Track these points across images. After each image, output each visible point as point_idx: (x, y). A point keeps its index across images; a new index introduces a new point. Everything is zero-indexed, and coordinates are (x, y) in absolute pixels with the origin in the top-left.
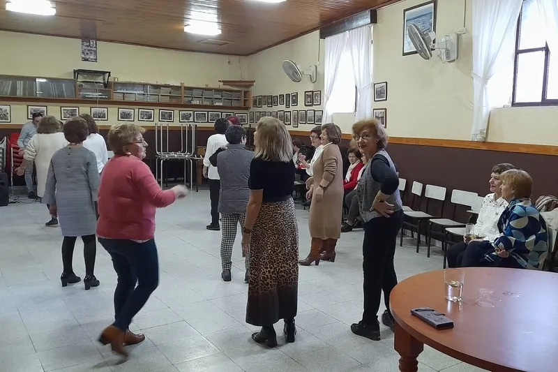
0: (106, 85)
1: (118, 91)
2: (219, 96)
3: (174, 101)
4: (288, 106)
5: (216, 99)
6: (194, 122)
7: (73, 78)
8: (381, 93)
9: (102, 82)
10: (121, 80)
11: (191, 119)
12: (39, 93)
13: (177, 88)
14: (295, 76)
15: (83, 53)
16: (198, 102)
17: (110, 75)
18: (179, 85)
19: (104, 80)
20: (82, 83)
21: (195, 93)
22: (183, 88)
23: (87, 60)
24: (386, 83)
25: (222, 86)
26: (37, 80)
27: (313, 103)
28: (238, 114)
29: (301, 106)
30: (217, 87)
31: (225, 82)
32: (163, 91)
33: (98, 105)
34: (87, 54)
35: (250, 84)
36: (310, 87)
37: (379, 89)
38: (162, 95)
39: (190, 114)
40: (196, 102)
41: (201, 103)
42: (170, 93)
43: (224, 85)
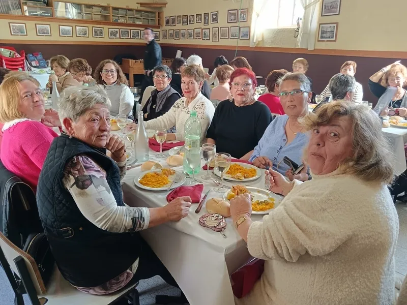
0: (47, 3)
2: (139, 16)
5: (136, 18)
6: (120, 38)
8: (332, 8)
11: (118, 36)
13: (106, 8)
16: (123, 20)
18: (107, 5)
21: (120, 13)
22: (111, 8)
25: (140, 8)
27: (238, 20)
30: (136, 8)
31: (142, 4)
32: (95, 9)
35: (163, 6)
36: (235, 6)
38: (94, 14)
39: (117, 32)
40: (121, 21)
41: (125, 22)
42: (101, 12)
43: (141, 6)
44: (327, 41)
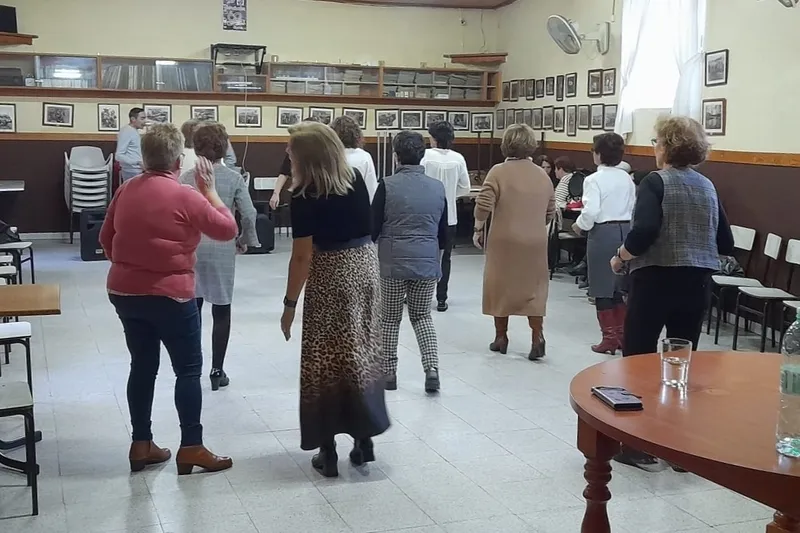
0: (260, 68)
1: (277, 78)
2: (443, 83)
3: (367, 93)
4: (560, 98)
5: (437, 87)
6: (399, 128)
7: (209, 58)
8: (717, 70)
9: (253, 63)
10: (283, 59)
11: (395, 124)
12: (159, 85)
13: (373, 70)
14: (569, 43)
15: (226, 16)
16: (406, 93)
17: (264, 53)
18: (377, 65)
19: (256, 60)
20: (223, 67)
21: (404, 78)
22: (381, 71)
23: (231, 28)
24: (727, 51)
25: (449, 65)
26: (158, 63)
27: (601, 91)
28: (476, 114)
29: (582, 98)
30: (441, 66)
31: (455, 58)
32: (349, 76)
33: (246, 103)
34: (232, 18)
35: (498, 59)
36: (598, 63)
37: (715, 63)
38: (347, 84)
39: (394, 116)
40: (404, 94)
41: (412, 96)
42: (360, 79)
43: (453, 62)
44: (715, 134)
